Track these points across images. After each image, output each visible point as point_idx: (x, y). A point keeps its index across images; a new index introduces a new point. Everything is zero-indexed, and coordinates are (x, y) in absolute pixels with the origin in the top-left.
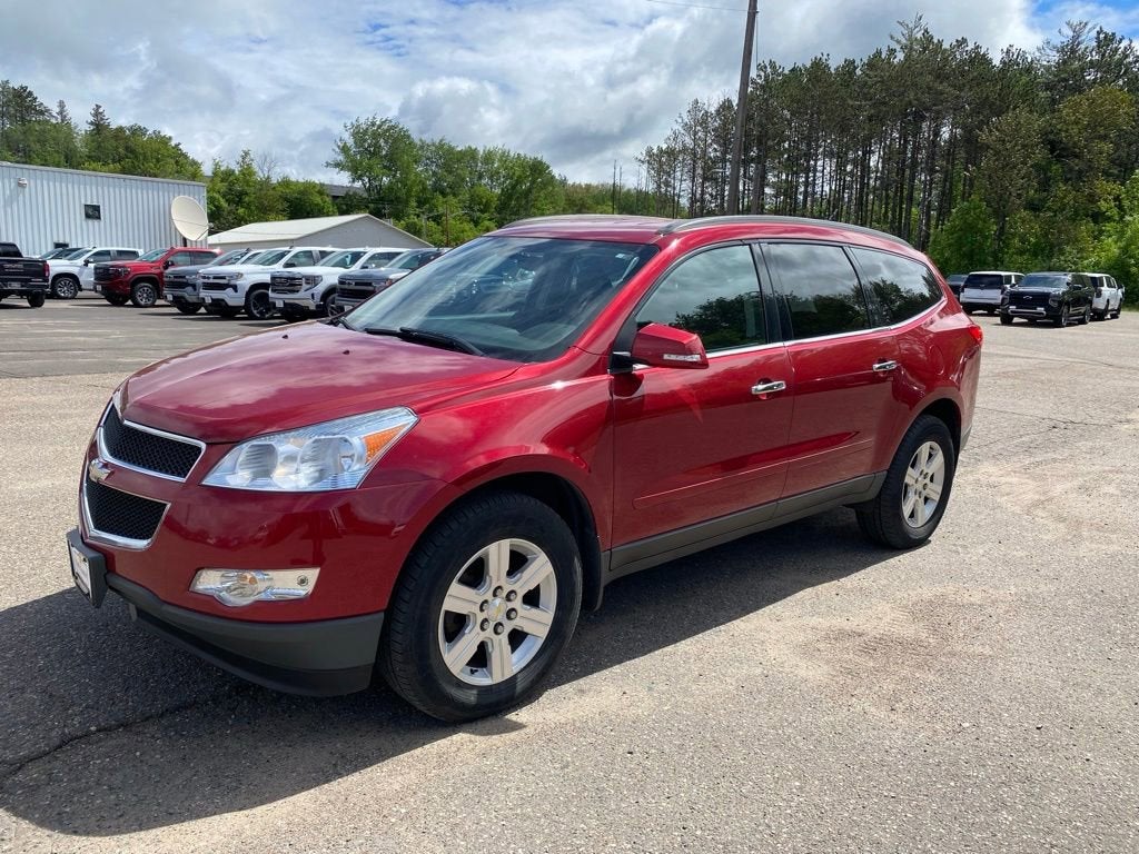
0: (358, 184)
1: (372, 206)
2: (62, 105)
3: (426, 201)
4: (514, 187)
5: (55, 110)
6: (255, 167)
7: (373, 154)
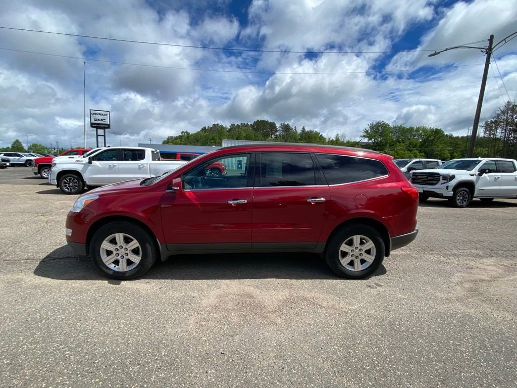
0: (371, 141)
1: (374, 147)
2: (295, 127)
3: (393, 145)
4: (427, 139)
5: (294, 128)
6: (340, 138)
7: (377, 132)
